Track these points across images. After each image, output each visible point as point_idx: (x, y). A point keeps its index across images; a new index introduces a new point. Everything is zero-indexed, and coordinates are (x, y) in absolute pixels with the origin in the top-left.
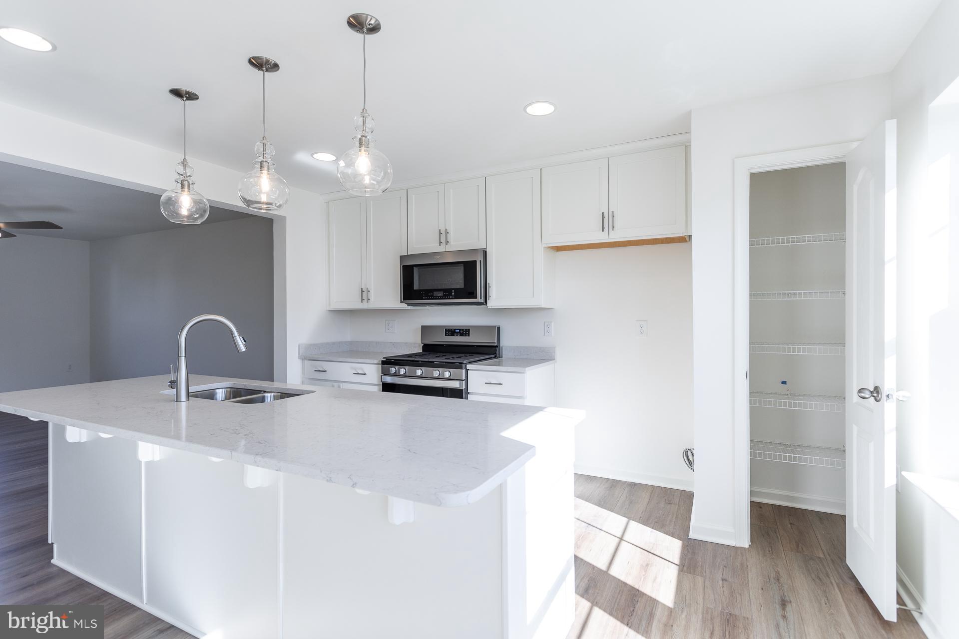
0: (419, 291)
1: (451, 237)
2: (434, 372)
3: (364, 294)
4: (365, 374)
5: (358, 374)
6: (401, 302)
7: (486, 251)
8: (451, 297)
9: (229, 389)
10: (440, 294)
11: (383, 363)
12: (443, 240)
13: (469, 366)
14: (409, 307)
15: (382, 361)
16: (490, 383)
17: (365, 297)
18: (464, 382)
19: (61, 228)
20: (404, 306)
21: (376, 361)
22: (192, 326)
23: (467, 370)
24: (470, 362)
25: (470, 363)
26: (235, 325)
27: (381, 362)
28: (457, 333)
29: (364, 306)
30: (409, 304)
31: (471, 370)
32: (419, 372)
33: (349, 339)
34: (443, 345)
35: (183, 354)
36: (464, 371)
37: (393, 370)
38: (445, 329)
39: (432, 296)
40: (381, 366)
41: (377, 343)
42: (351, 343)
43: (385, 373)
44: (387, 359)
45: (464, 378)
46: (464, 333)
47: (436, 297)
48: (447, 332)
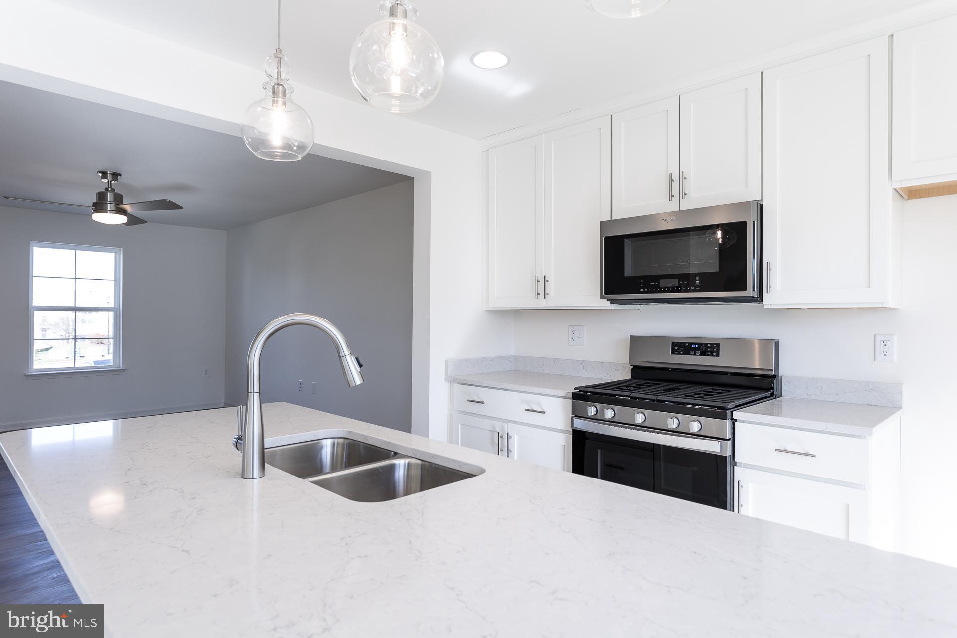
0: (633, 279)
1: (691, 187)
2: (670, 420)
3: (541, 285)
4: (544, 412)
5: (533, 411)
6: (602, 298)
7: (762, 206)
8: (693, 288)
9: (341, 440)
10: (674, 282)
11: (575, 397)
12: (676, 191)
13: (737, 414)
14: (613, 306)
15: (573, 393)
16: (785, 451)
17: (541, 290)
18: (729, 443)
19: (182, 208)
20: (606, 304)
21: (562, 393)
22: (270, 336)
23: (734, 421)
24: (736, 407)
25: (738, 407)
26: (342, 332)
27: (570, 395)
28: (695, 349)
29: (540, 303)
30: (612, 301)
31: (740, 421)
32: (639, 418)
33: (513, 353)
34: (667, 369)
35: (256, 389)
36: (728, 423)
37: (591, 411)
38: (673, 343)
39: (658, 286)
40: (571, 400)
41: (556, 360)
42: (516, 358)
43: (577, 413)
44: (580, 391)
45: (728, 436)
46: (709, 350)
47: (665, 288)
48: (676, 348)
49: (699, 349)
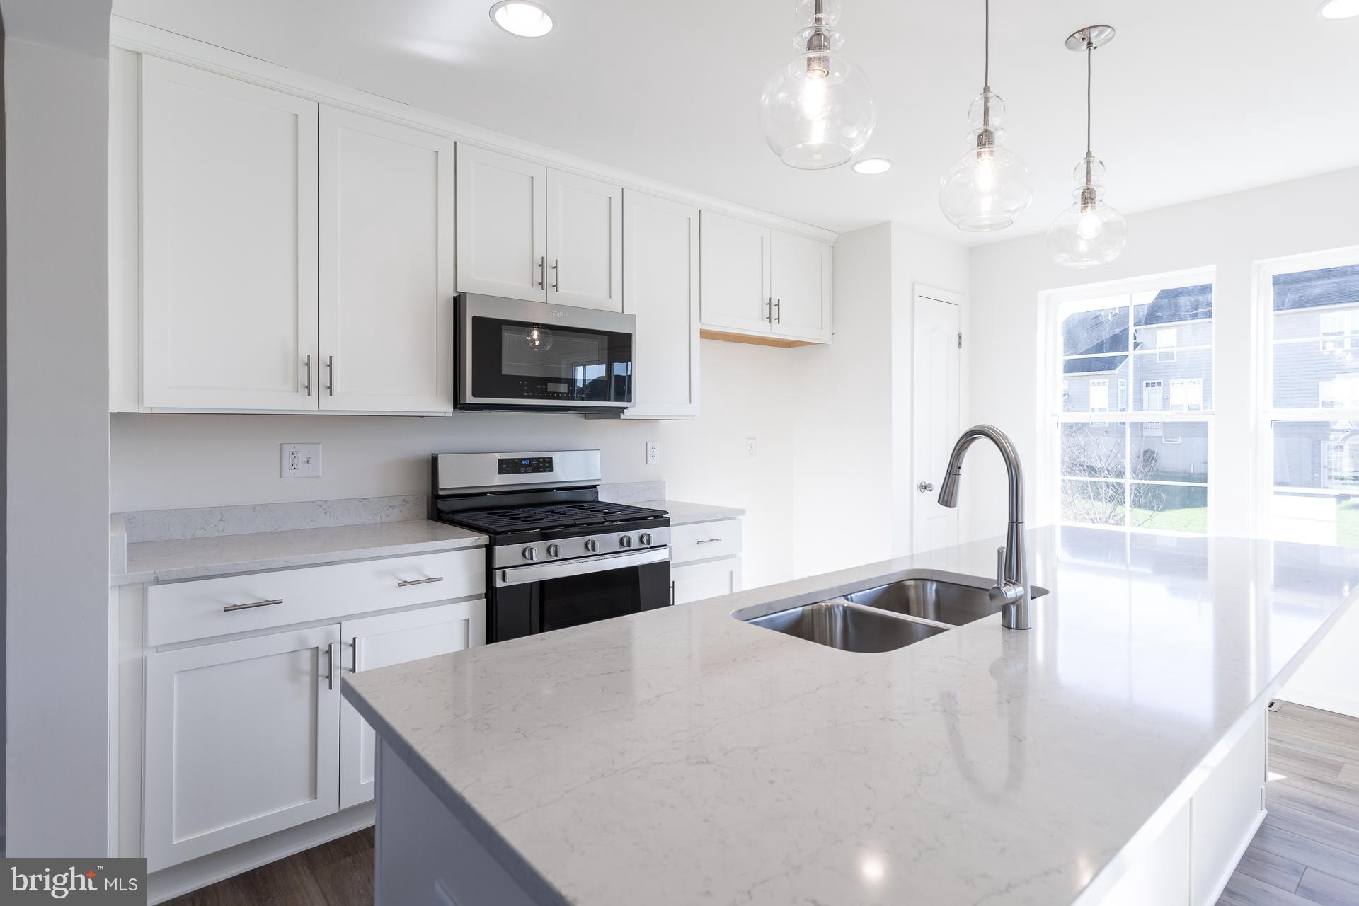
8: (583, 396)
10: (563, 389)
28: (527, 465)
39: (543, 390)
46: (541, 465)
47: (553, 393)
48: (504, 466)
49: (530, 465)
